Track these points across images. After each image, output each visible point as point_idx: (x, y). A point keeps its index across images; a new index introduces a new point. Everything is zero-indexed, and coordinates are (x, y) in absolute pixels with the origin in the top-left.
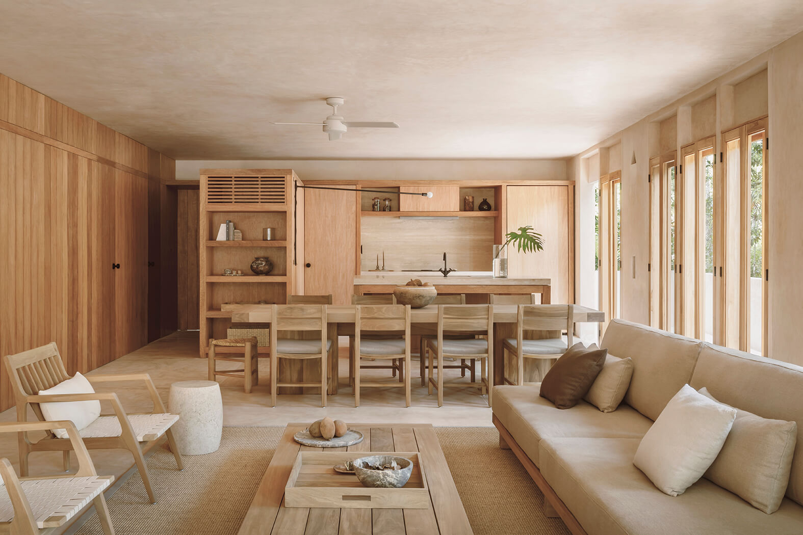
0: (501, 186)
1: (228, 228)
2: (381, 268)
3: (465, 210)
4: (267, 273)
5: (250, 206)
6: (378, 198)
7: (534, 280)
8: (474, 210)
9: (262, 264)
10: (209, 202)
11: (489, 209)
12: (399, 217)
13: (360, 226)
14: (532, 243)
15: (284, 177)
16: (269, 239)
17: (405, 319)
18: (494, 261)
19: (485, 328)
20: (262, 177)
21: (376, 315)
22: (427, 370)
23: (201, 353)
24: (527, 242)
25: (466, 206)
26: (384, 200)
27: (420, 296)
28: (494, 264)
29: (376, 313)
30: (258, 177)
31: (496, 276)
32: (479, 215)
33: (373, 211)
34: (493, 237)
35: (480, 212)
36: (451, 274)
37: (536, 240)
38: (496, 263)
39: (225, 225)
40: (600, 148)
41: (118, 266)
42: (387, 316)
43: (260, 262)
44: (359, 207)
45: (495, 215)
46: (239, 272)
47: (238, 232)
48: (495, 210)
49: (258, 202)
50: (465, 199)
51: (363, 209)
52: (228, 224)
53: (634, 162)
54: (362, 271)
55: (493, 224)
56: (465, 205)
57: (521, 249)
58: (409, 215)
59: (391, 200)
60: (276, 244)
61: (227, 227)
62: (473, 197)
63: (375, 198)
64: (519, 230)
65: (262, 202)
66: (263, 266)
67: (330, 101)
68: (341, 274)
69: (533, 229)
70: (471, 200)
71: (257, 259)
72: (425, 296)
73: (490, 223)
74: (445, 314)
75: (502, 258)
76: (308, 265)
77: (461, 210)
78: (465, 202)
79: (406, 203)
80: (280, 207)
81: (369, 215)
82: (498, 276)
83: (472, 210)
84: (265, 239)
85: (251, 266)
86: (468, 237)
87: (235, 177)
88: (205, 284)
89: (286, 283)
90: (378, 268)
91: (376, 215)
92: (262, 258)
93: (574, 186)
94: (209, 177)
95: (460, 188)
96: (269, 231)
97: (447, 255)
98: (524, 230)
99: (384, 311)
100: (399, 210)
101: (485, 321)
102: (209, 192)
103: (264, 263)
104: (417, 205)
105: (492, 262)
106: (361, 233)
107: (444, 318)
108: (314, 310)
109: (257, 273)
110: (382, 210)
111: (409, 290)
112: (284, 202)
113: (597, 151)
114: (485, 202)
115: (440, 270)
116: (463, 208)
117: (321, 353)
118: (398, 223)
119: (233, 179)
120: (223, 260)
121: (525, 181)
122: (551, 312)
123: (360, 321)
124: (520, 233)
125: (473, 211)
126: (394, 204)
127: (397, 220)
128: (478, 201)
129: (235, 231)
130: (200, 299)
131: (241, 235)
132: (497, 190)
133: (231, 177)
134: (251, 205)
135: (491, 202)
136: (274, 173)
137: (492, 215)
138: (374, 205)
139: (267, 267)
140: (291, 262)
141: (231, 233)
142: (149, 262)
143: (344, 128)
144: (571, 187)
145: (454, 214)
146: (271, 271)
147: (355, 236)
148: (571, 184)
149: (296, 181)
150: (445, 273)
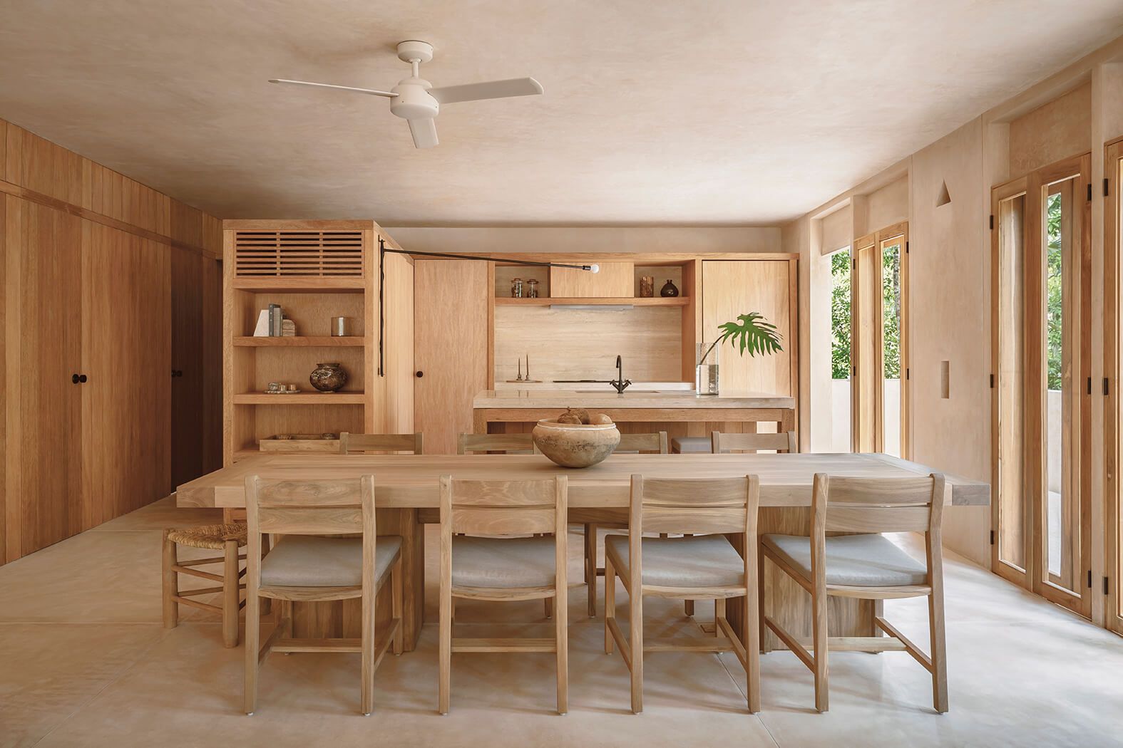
0: (694, 260)
1: (272, 317)
2: (524, 378)
3: (641, 296)
4: (338, 389)
5: (305, 280)
6: (520, 279)
7: (767, 400)
8: (654, 295)
9: (326, 374)
10: (238, 274)
11: (676, 294)
12: (550, 306)
13: (493, 320)
14: (764, 340)
15: (360, 234)
16: (341, 333)
17: (555, 508)
18: (698, 369)
19: (737, 528)
20: (324, 234)
21: (488, 500)
22: (600, 580)
23: (225, 520)
24: (756, 338)
25: (643, 290)
26: (528, 282)
27: (586, 446)
28: (697, 373)
29: (487, 494)
30: (318, 234)
31: (703, 392)
32: (662, 303)
33: (513, 297)
34: (680, 334)
35: (664, 299)
36: (629, 388)
37: (770, 335)
38: (702, 372)
39: (268, 311)
40: (855, 196)
41: (83, 379)
42: (512, 502)
43: (323, 370)
44: (493, 290)
45: (684, 303)
46: (292, 387)
47: (288, 323)
48: (683, 296)
49: (318, 274)
50: (641, 281)
51: (498, 294)
52: (271, 311)
53: (946, 199)
54: (497, 381)
55: (680, 317)
56: (641, 289)
57: (746, 349)
58: (564, 303)
59: (537, 282)
60: (349, 341)
61: (270, 315)
62: (653, 278)
63: (515, 279)
64: (739, 318)
65: (324, 274)
66: (328, 378)
67: (405, 48)
68: (466, 387)
69: (762, 318)
70: (650, 282)
71: (320, 366)
72: (596, 444)
73: (677, 314)
74: (647, 495)
75: (712, 364)
76: (419, 374)
77: (635, 296)
78: (641, 285)
79: (561, 283)
80: (352, 281)
81: (507, 303)
82: (707, 392)
83: (651, 295)
84: (334, 334)
85: (311, 379)
86: (645, 334)
87: (281, 234)
88: (232, 407)
89: (364, 405)
90: (520, 377)
91: (517, 303)
92: (328, 364)
93: (798, 261)
94: (238, 234)
95: (635, 266)
96: (341, 320)
97: (623, 360)
98: (748, 319)
99: (505, 491)
100: (549, 296)
101: (739, 513)
102: (238, 257)
103: (330, 373)
104: (574, 288)
105: (695, 371)
106: (495, 329)
107: (644, 504)
108: (344, 489)
109: (321, 389)
110: (526, 295)
111: (564, 433)
112: (360, 274)
113: (848, 201)
114: (669, 284)
115: (613, 383)
116: (638, 293)
117: (360, 587)
118: (548, 314)
119: (278, 236)
120: (269, 368)
121: (728, 254)
122: (894, 492)
123: (451, 513)
124: (741, 323)
125: (652, 297)
126: (542, 288)
127: (547, 311)
128: (660, 284)
129: (284, 321)
130: (224, 432)
131: (293, 327)
132: (687, 267)
133: (275, 234)
134: (307, 278)
135: (678, 284)
136: (345, 227)
137: (680, 303)
138: (513, 290)
139: (334, 379)
140: (372, 370)
141: (277, 324)
142: (173, 371)
143: (432, 104)
144: (793, 263)
145: (626, 301)
146: (343, 385)
147: (486, 332)
148: (794, 259)
149: (382, 242)
150: (620, 386)
